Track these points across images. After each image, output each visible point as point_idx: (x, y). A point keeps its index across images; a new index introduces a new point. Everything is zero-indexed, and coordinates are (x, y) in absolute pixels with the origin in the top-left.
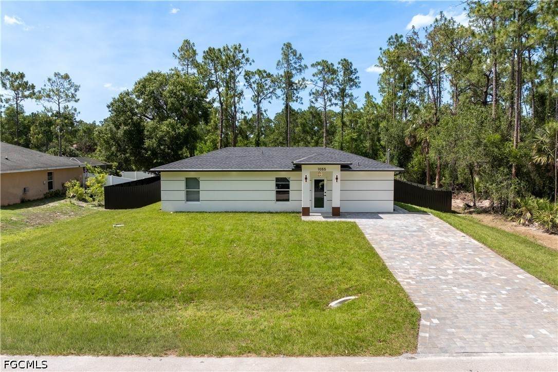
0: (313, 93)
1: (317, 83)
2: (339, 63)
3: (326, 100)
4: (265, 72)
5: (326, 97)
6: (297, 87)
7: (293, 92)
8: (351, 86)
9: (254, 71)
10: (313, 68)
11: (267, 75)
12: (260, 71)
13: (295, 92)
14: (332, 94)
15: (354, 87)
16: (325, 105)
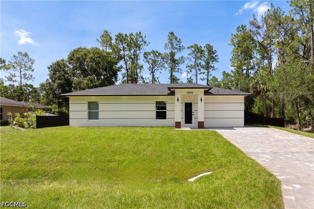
0: (189, 66)
1: (191, 59)
2: (204, 47)
3: (197, 70)
4: (157, 52)
5: (197, 68)
6: (178, 62)
7: (176, 65)
8: (213, 61)
9: (150, 52)
10: (188, 50)
11: (158, 54)
12: (154, 51)
13: (177, 65)
14: (201, 66)
15: (215, 62)
16: (197, 73)
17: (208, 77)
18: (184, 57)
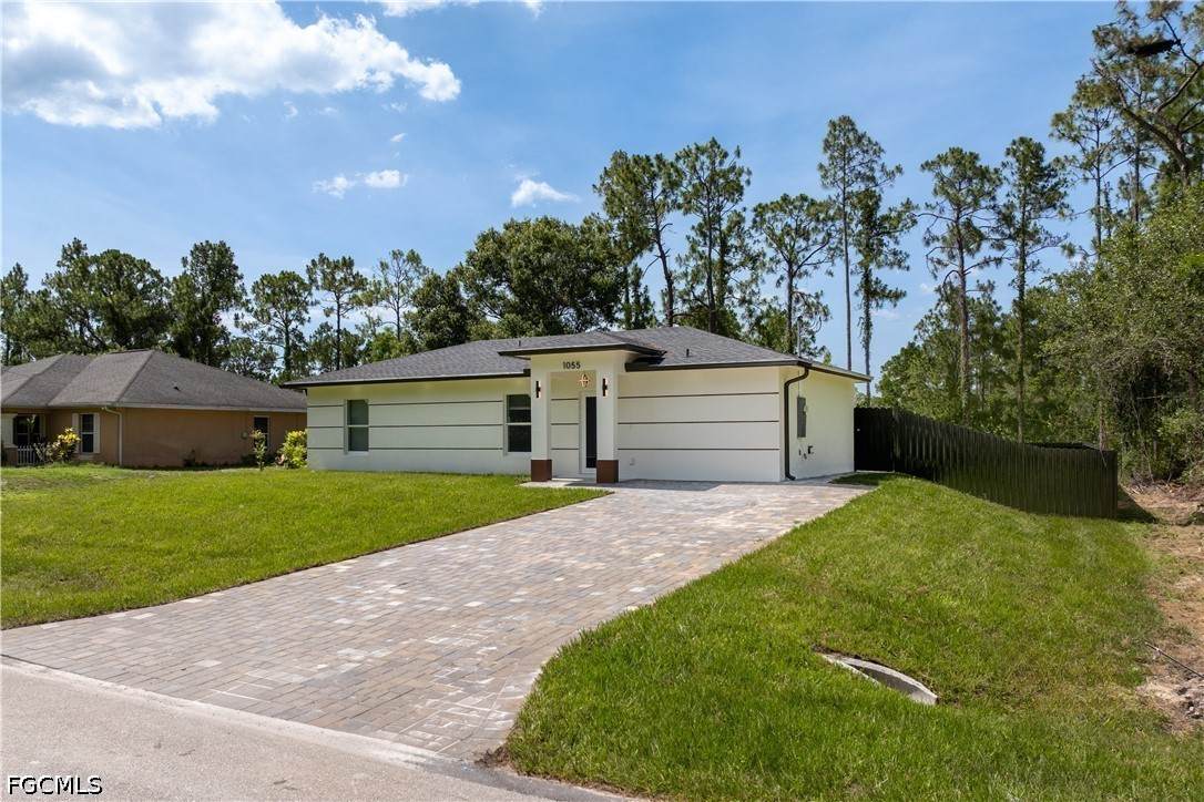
0: (936, 239)
1: (941, 210)
4: (803, 198)
6: (890, 226)
7: (883, 240)
8: (1043, 209)
9: (773, 204)
12: (790, 200)
13: (887, 239)
17: (1023, 277)
18: (914, 203)
